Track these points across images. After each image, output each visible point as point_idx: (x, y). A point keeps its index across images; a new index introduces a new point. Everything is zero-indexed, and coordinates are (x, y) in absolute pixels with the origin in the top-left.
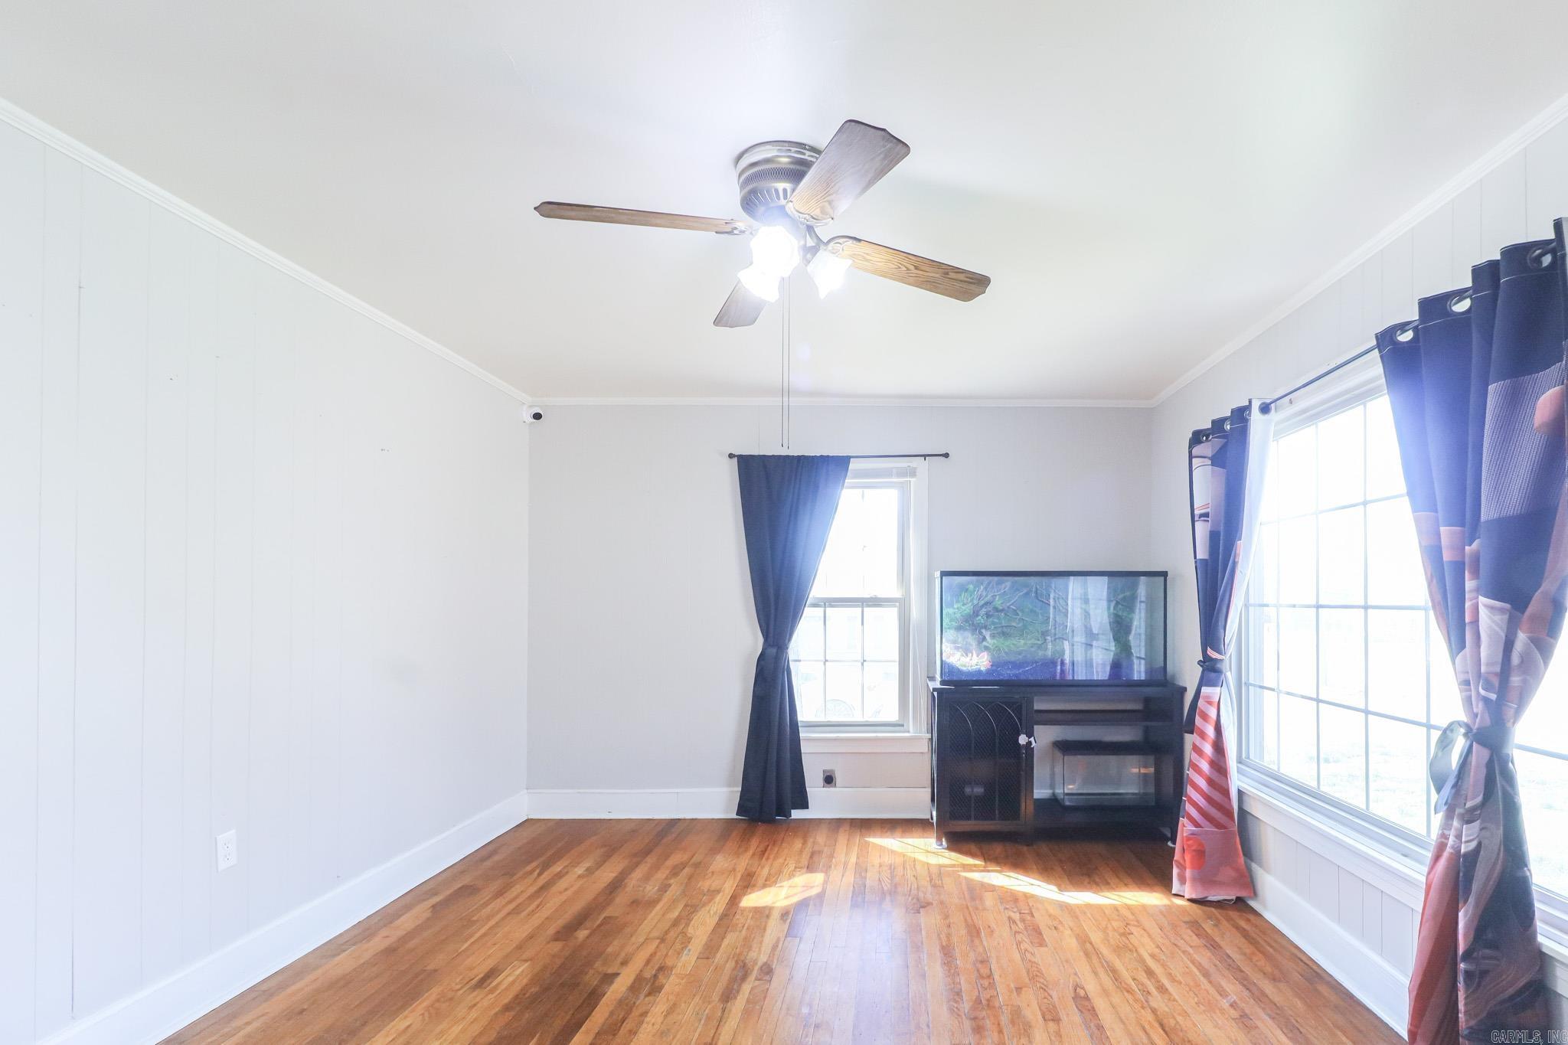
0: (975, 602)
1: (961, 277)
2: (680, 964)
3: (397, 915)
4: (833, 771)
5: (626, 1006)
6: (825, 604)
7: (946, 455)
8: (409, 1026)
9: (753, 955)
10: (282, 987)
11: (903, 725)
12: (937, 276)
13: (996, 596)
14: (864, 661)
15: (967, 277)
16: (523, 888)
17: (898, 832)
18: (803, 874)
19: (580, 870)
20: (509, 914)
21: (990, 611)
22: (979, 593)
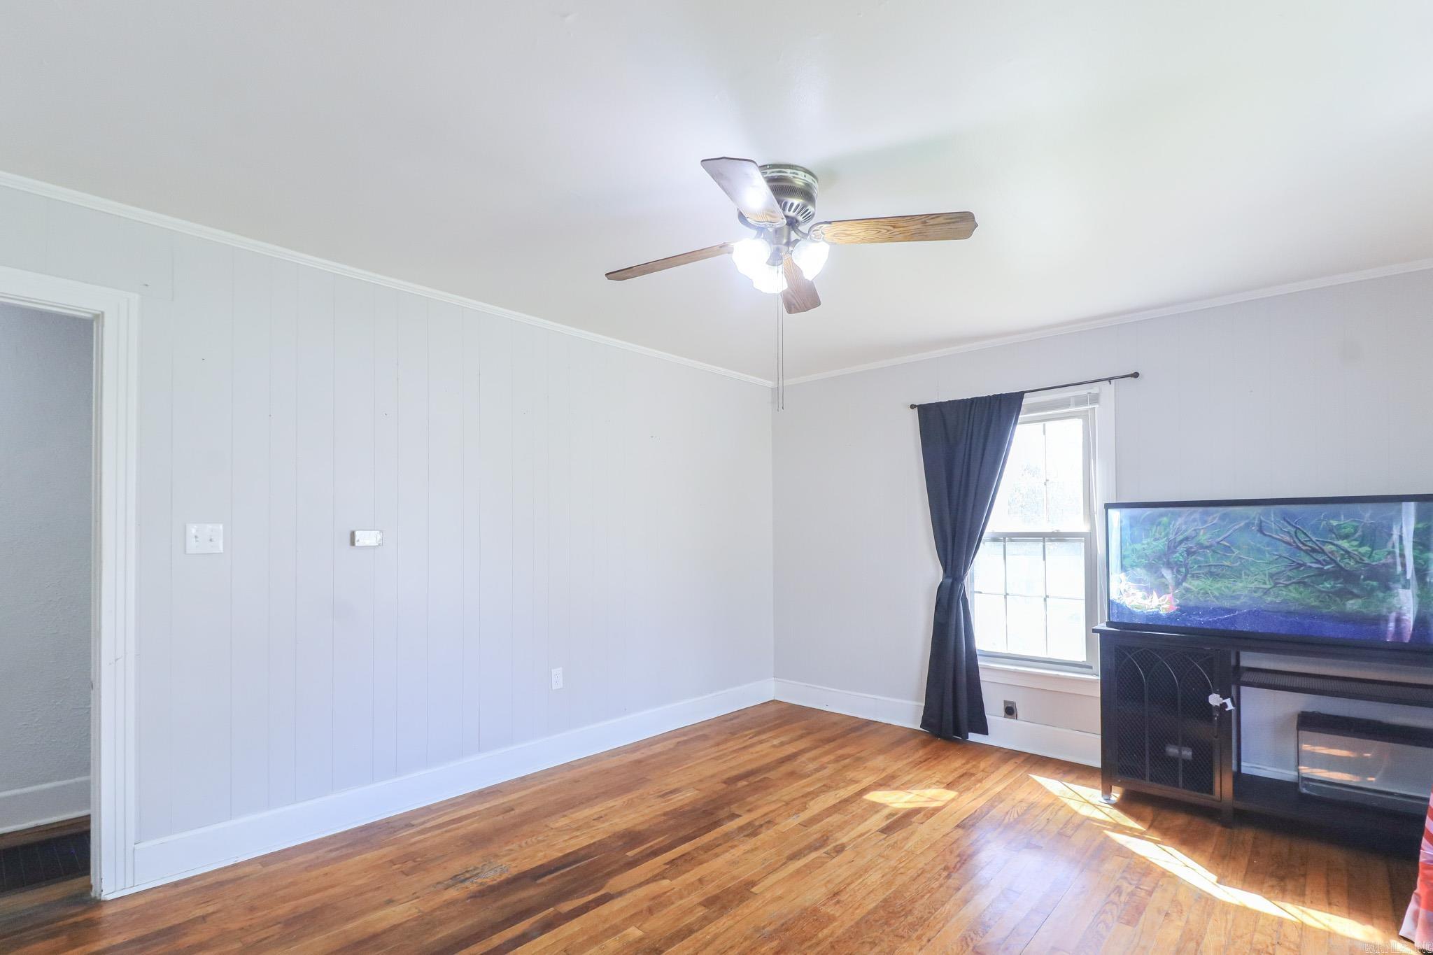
0: (1171, 537)
1: (941, 220)
2: (783, 824)
3: (657, 742)
4: (1013, 703)
5: (728, 837)
6: (1005, 538)
7: (1136, 375)
8: (613, 807)
9: (838, 835)
10: (580, 766)
11: (1091, 668)
12: (919, 226)
13: (1200, 530)
14: (1047, 597)
15: (947, 219)
16: (733, 745)
17: (1072, 777)
18: (940, 788)
19: (776, 742)
20: (712, 759)
21: (1191, 548)
22: (1177, 526)
